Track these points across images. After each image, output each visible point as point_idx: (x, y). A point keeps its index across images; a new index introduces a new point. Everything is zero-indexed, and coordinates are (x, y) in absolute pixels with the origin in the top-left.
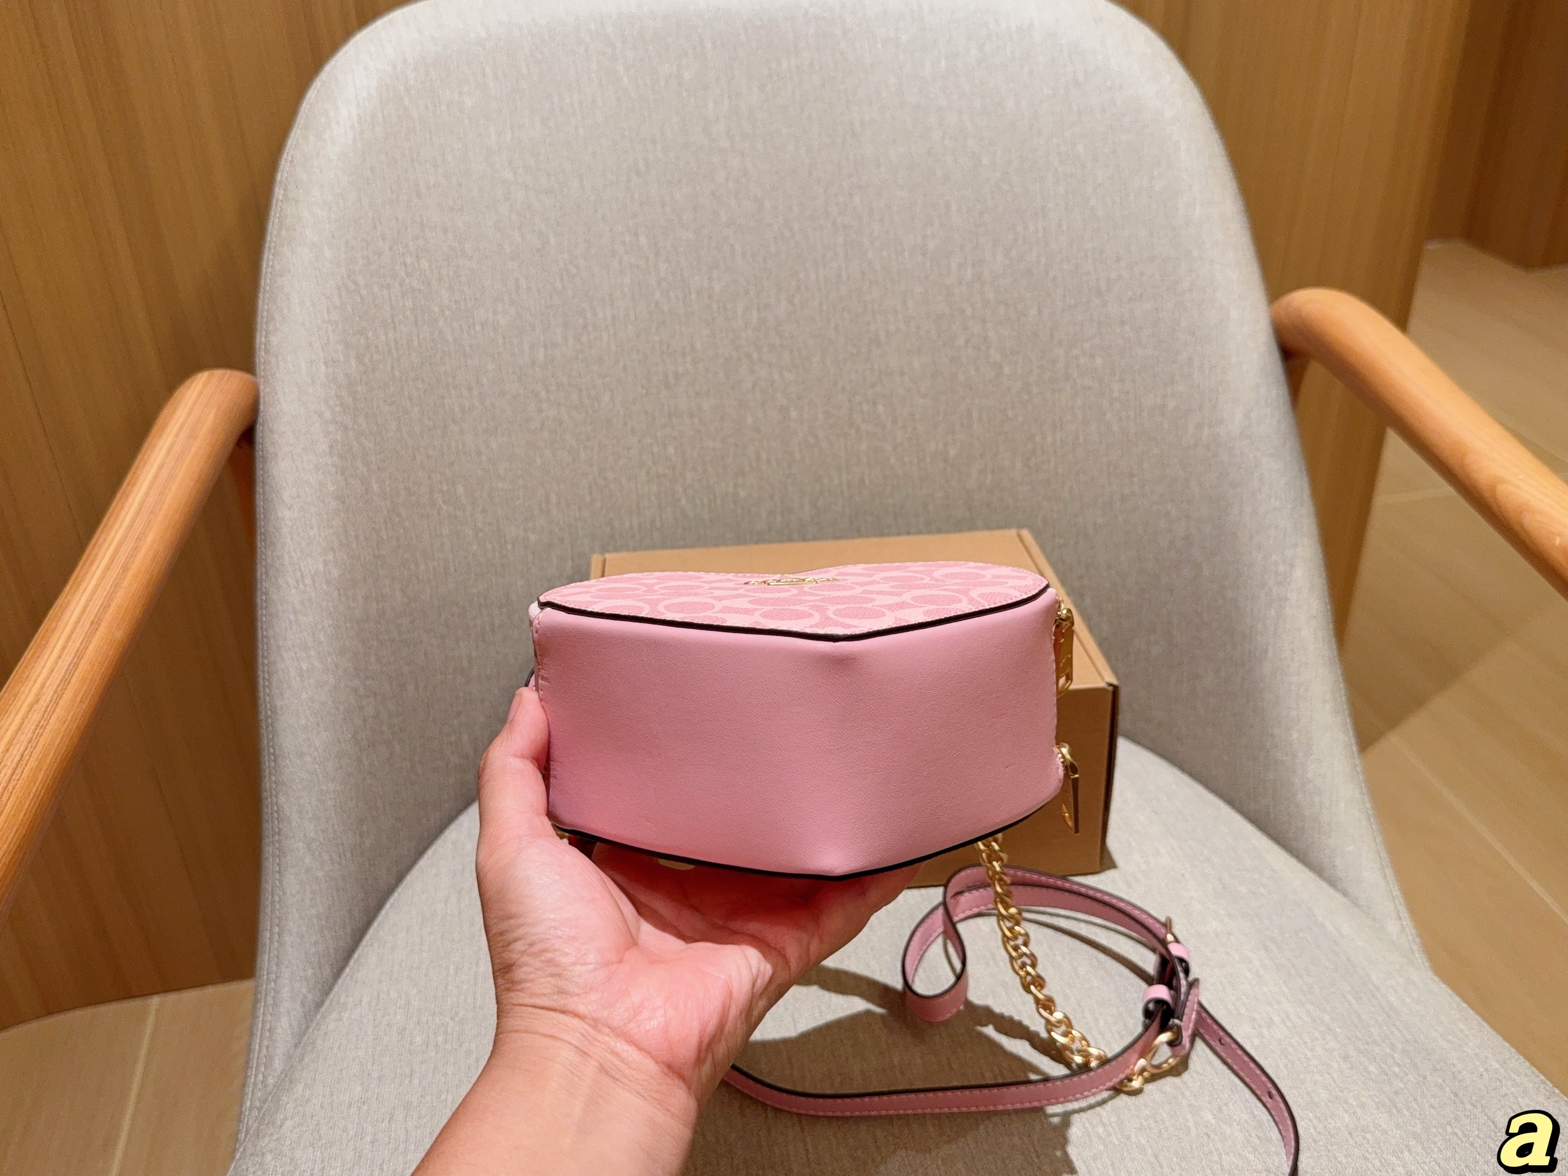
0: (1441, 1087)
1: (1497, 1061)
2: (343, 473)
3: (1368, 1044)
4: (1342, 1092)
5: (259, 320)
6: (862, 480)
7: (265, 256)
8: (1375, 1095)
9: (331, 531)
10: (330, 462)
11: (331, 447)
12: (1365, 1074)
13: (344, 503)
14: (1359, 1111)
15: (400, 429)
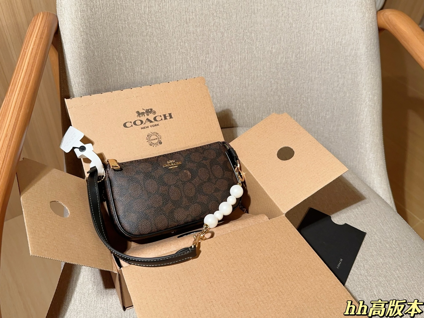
0: (405, 251)
1: (420, 244)
2: (86, 49)
3: (386, 238)
4: (380, 252)
6: (245, 58)
8: (389, 254)
9: (83, 69)
10: (82, 45)
11: (82, 40)
12: (386, 247)
13: (87, 59)
14: (384, 258)
15: (103, 34)
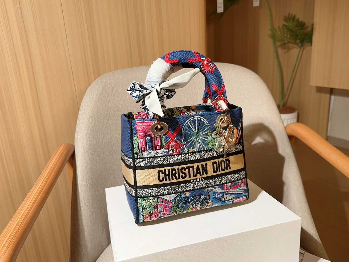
2: (91, 164)
5: (76, 133)
7: (78, 120)
9: (88, 176)
10: (89, 162)
11: (89, 158)
13: (91, 170)
15: (103, 155)
